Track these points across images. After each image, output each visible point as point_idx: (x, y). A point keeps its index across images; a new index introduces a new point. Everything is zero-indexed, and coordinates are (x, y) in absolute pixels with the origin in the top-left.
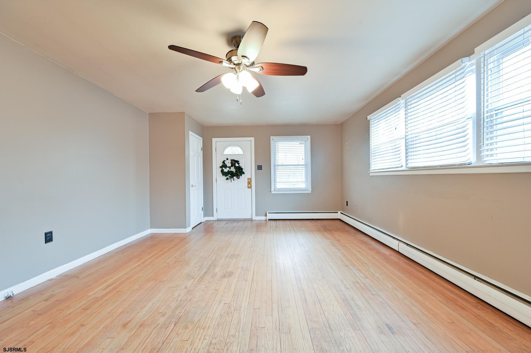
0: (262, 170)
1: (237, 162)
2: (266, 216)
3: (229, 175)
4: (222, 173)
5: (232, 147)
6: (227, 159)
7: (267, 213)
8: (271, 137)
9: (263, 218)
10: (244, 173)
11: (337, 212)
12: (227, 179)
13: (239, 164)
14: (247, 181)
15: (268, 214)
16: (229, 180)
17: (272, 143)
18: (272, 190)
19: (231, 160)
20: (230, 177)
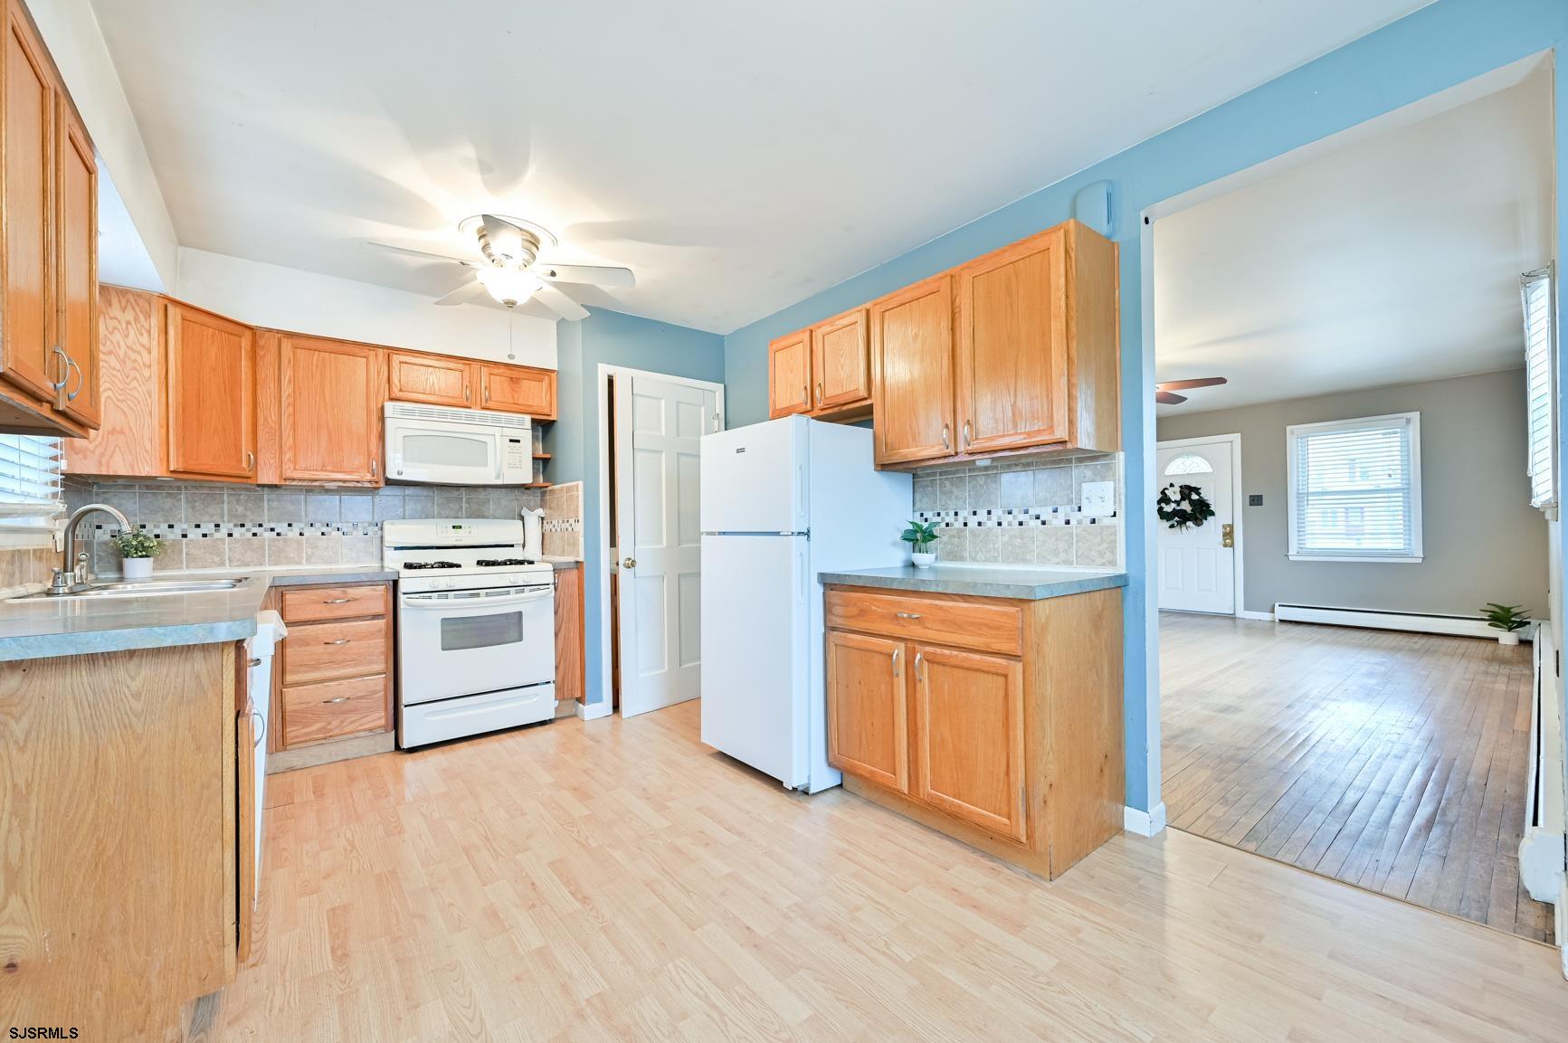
0: (1261, 505)
1: (1197, 490)
2: (1273, 611)
3: (1177, 518)
4: (1159, 514)
5: (1185, 459)
6: (1172, 485)
7: (1277, 605)
8: (1289, 428)
9: (1267, 616)
10: (1212, 514)
12: (1172, 526)
13: (1199, 494)
14: (1220, 532)
15: (1277, 608)
16: (1177, 530)
17: (1291, 440)
18: (1293, 550)
19: (1181, 487)
20: (1177, 521)
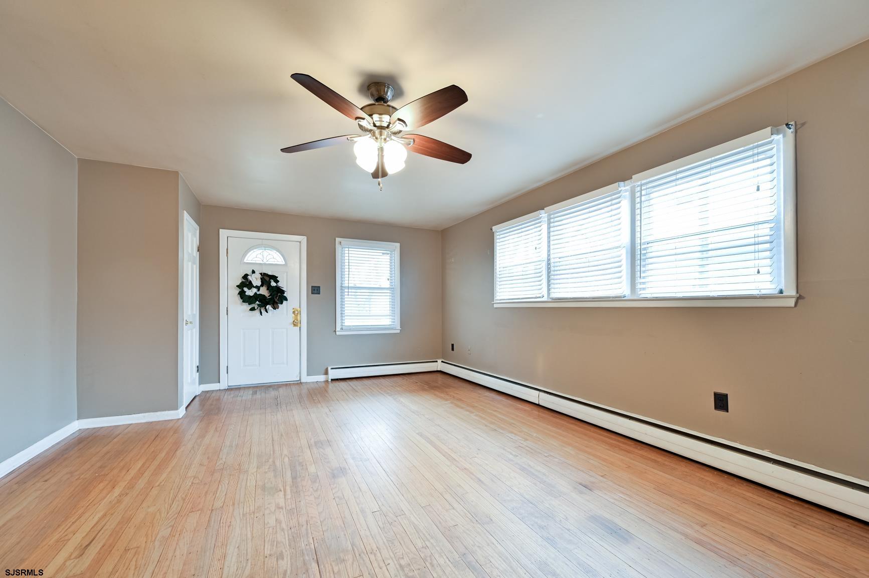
0: (319, 294)
1: (275, 278)
2: (326, 373)
3: (257, 302)
4: (242, 298)
5: (262, 251)
6: (253, 272)
7: (329, 368)
8: (338, 240)
9: (322, 378)
10: (286, 299)
11: (437, 361)
12: (253, 309)
13: (277, 281)
14: (291, 314)
15: (330, 371)
16: (257, 312)
17: (338, 248)
18: (338, 329)
19: (261, 274)
20: (258, 305)
